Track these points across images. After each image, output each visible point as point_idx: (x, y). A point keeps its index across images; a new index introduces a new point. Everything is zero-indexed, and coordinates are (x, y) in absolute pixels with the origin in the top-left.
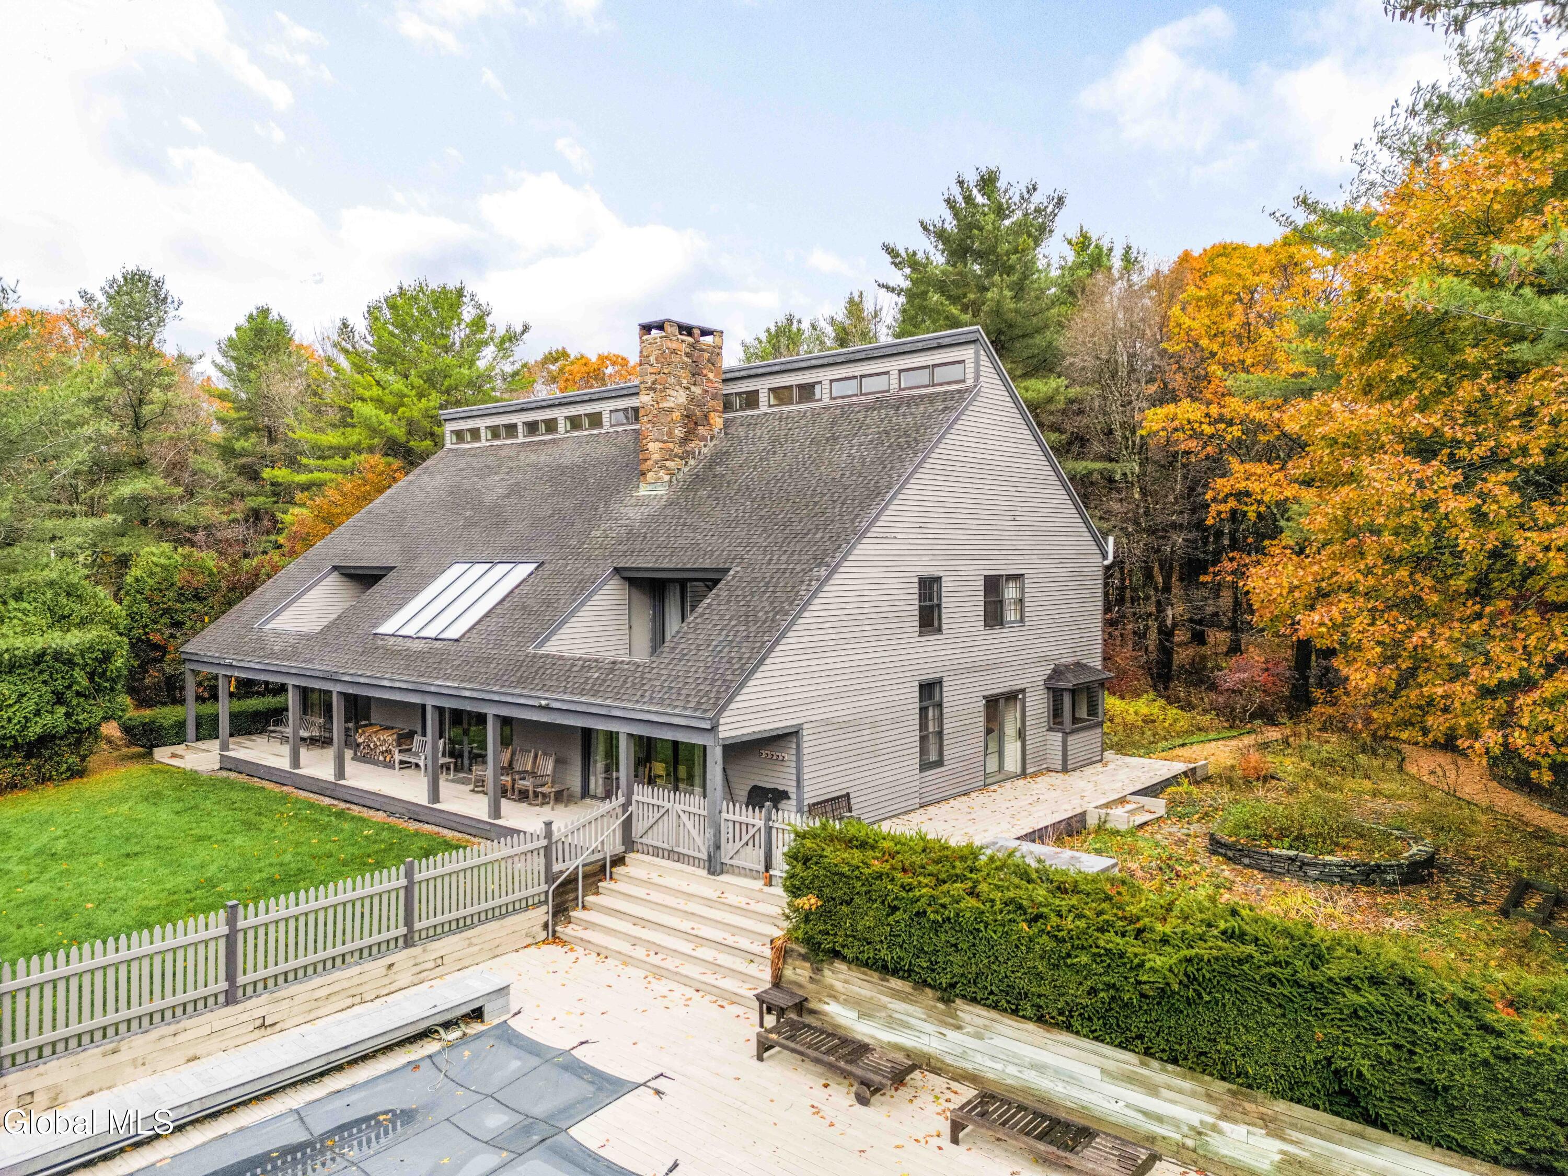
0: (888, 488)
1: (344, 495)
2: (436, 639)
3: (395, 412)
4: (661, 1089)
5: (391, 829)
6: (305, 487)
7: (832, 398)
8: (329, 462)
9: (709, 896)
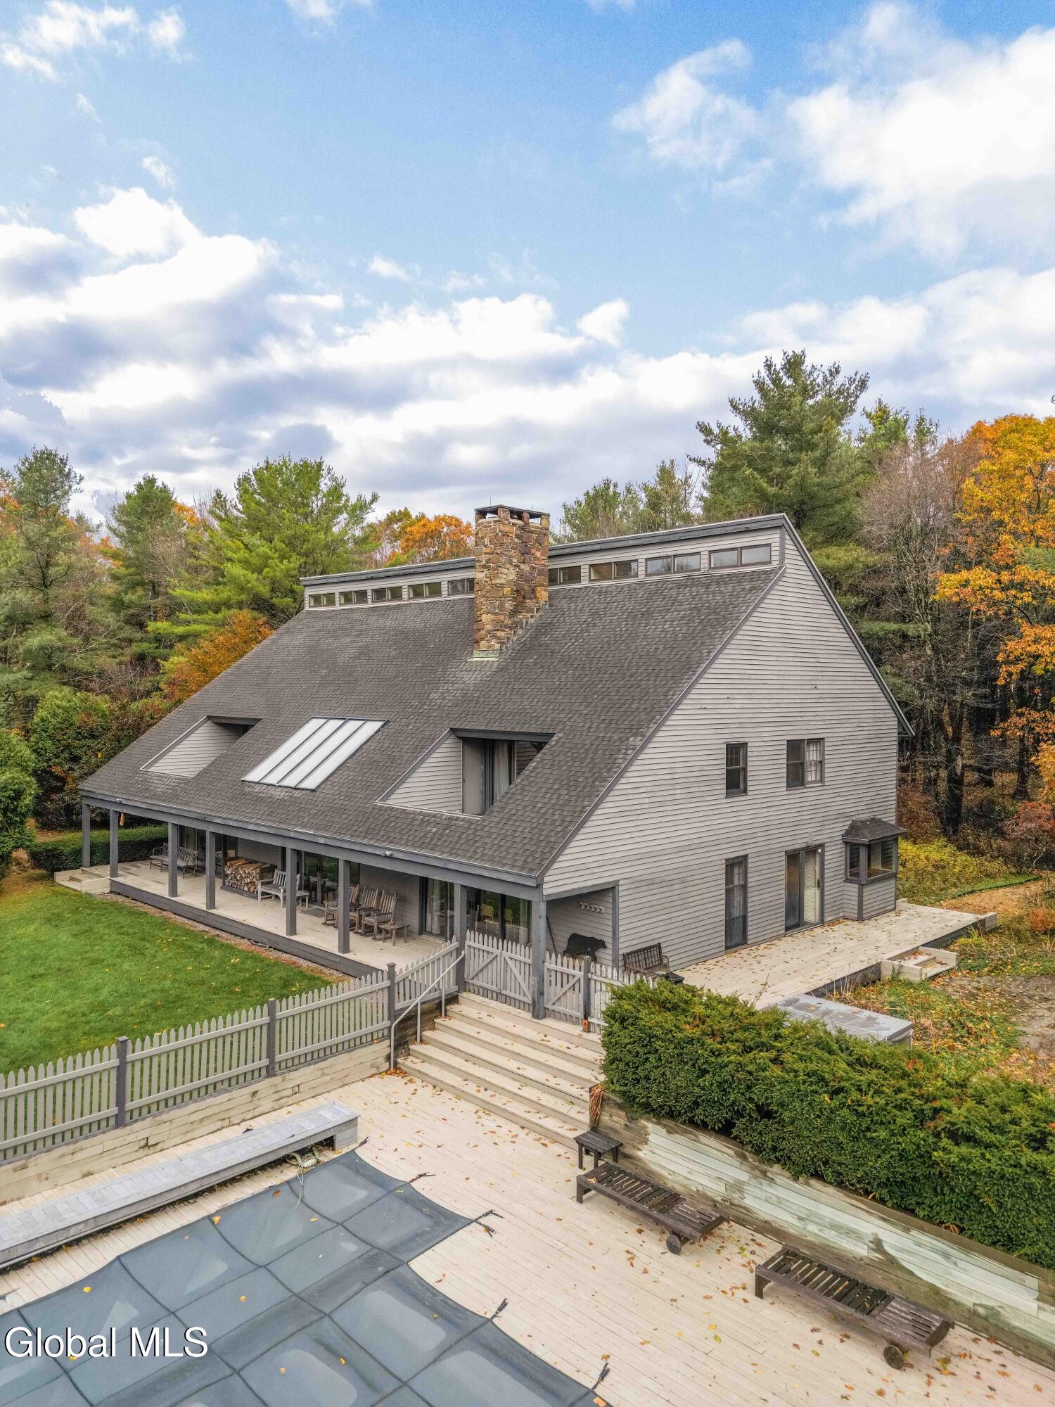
0: (699, 663)
1: (217, 646)
2: (295, 789)
3: (260, 572)
4: (491, 1226)
5: (255, 958)
6: (182, 638)
7: (647, 575)
8: (204, 616)
9: (534, 1039)
